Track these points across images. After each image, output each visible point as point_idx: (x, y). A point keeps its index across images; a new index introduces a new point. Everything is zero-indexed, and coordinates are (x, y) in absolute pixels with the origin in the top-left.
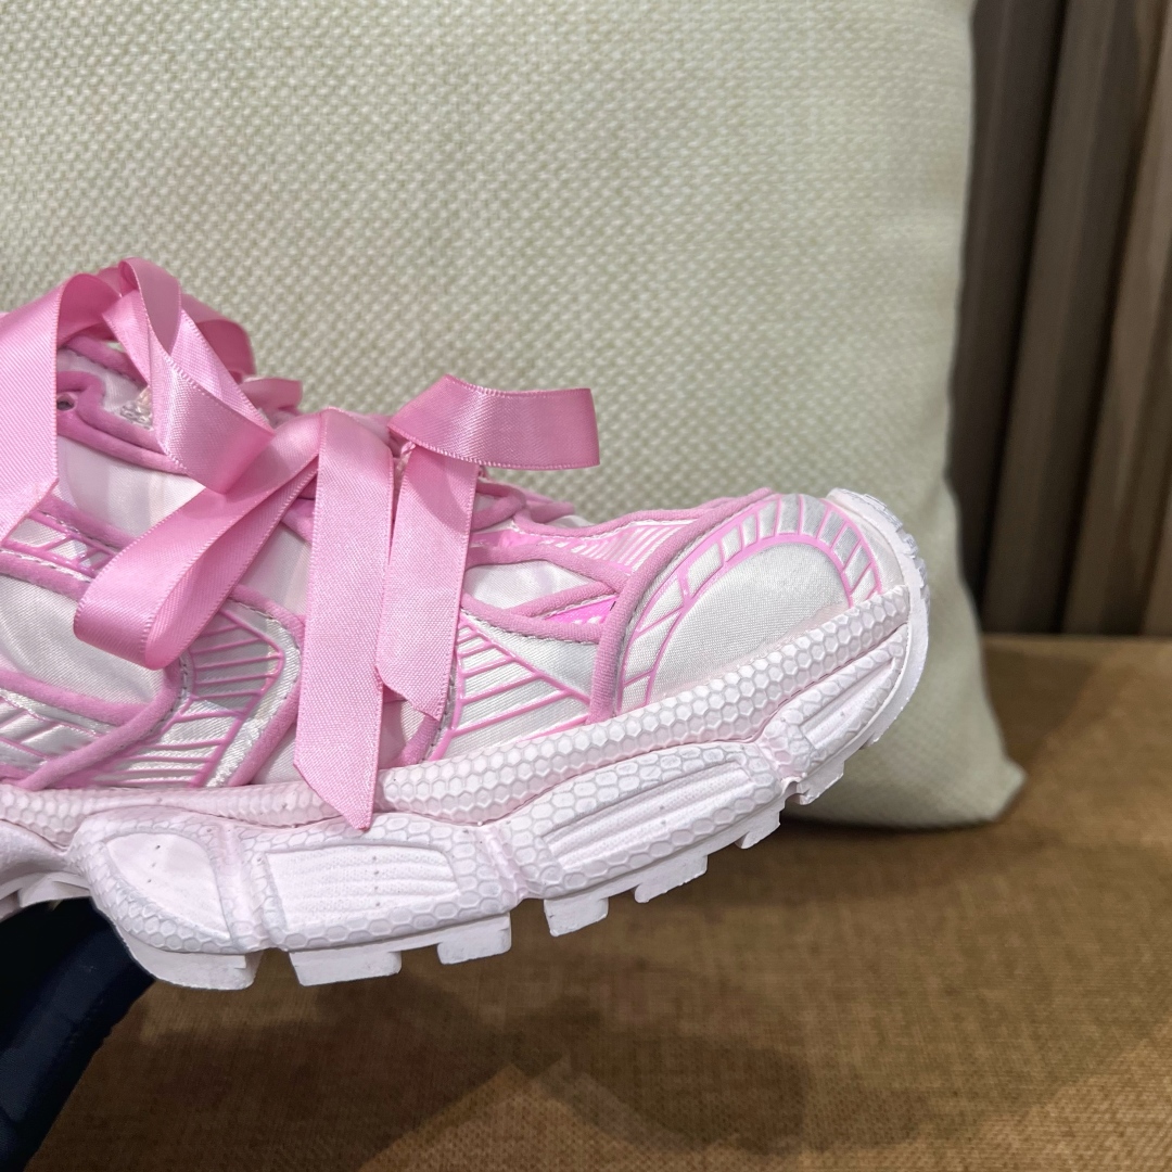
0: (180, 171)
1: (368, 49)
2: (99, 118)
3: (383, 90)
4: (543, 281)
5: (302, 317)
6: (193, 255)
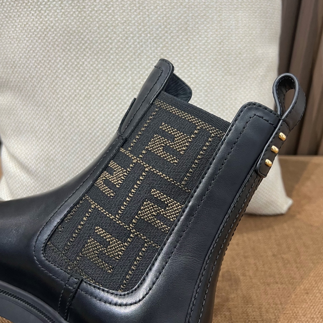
0: (64, 35)
2: (41, 20)
5: (98, 76)
6: (67, 58)
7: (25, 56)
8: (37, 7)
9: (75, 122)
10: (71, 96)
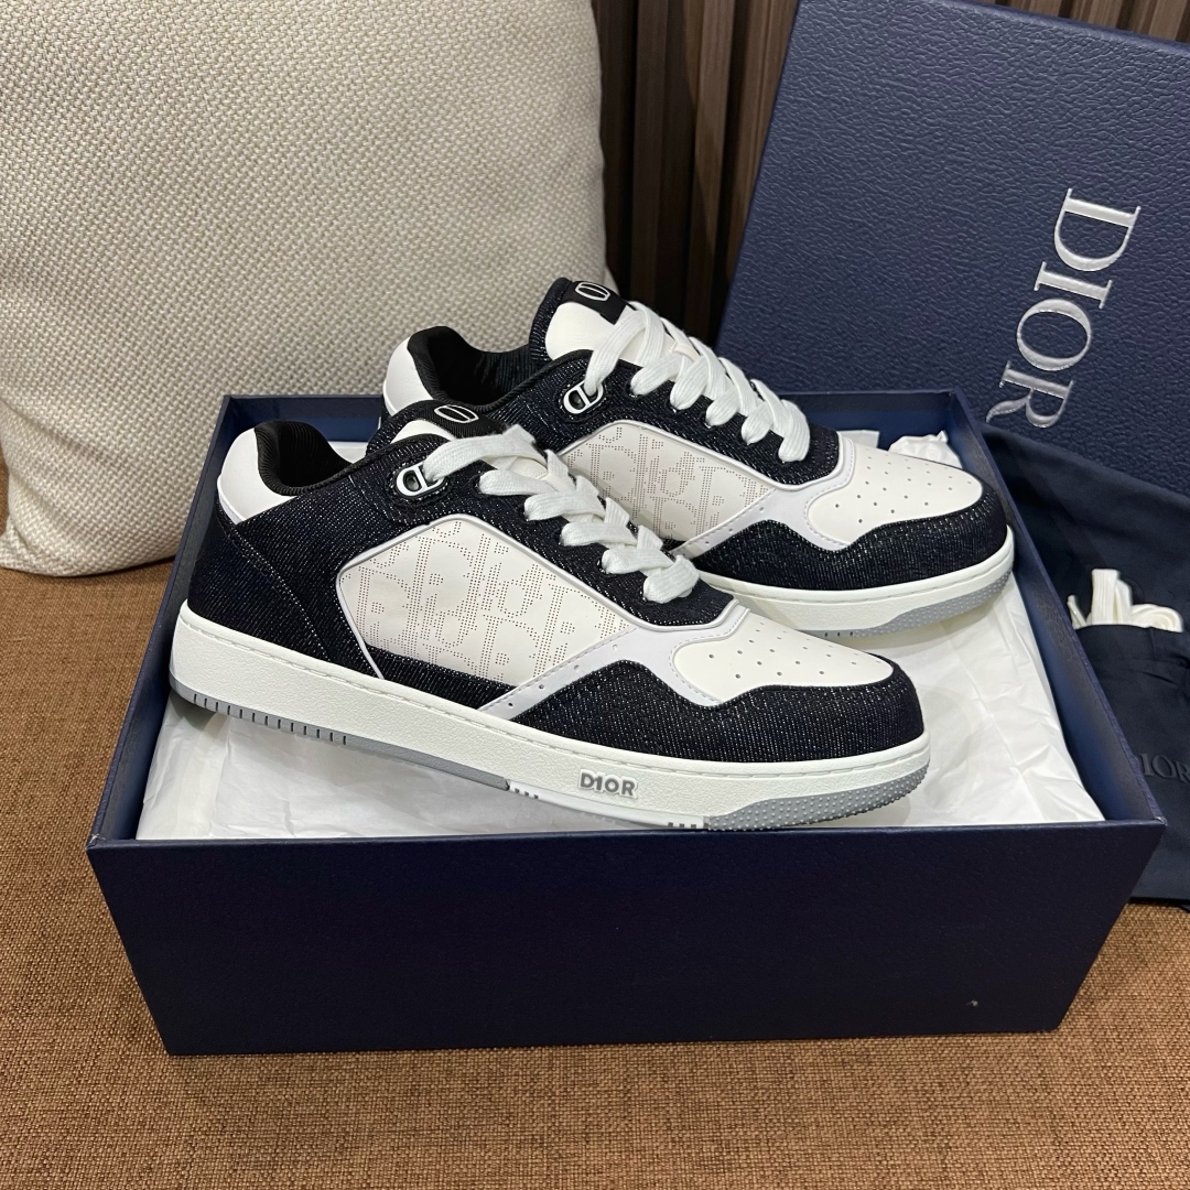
0: (143, 156)
1: (251, 76)
3: (262, 99)
4: (372, 204)
6: (158, 205)
7: (56, 207)
8: (69, 97)
9: (193, 339)
10: (177, 284)
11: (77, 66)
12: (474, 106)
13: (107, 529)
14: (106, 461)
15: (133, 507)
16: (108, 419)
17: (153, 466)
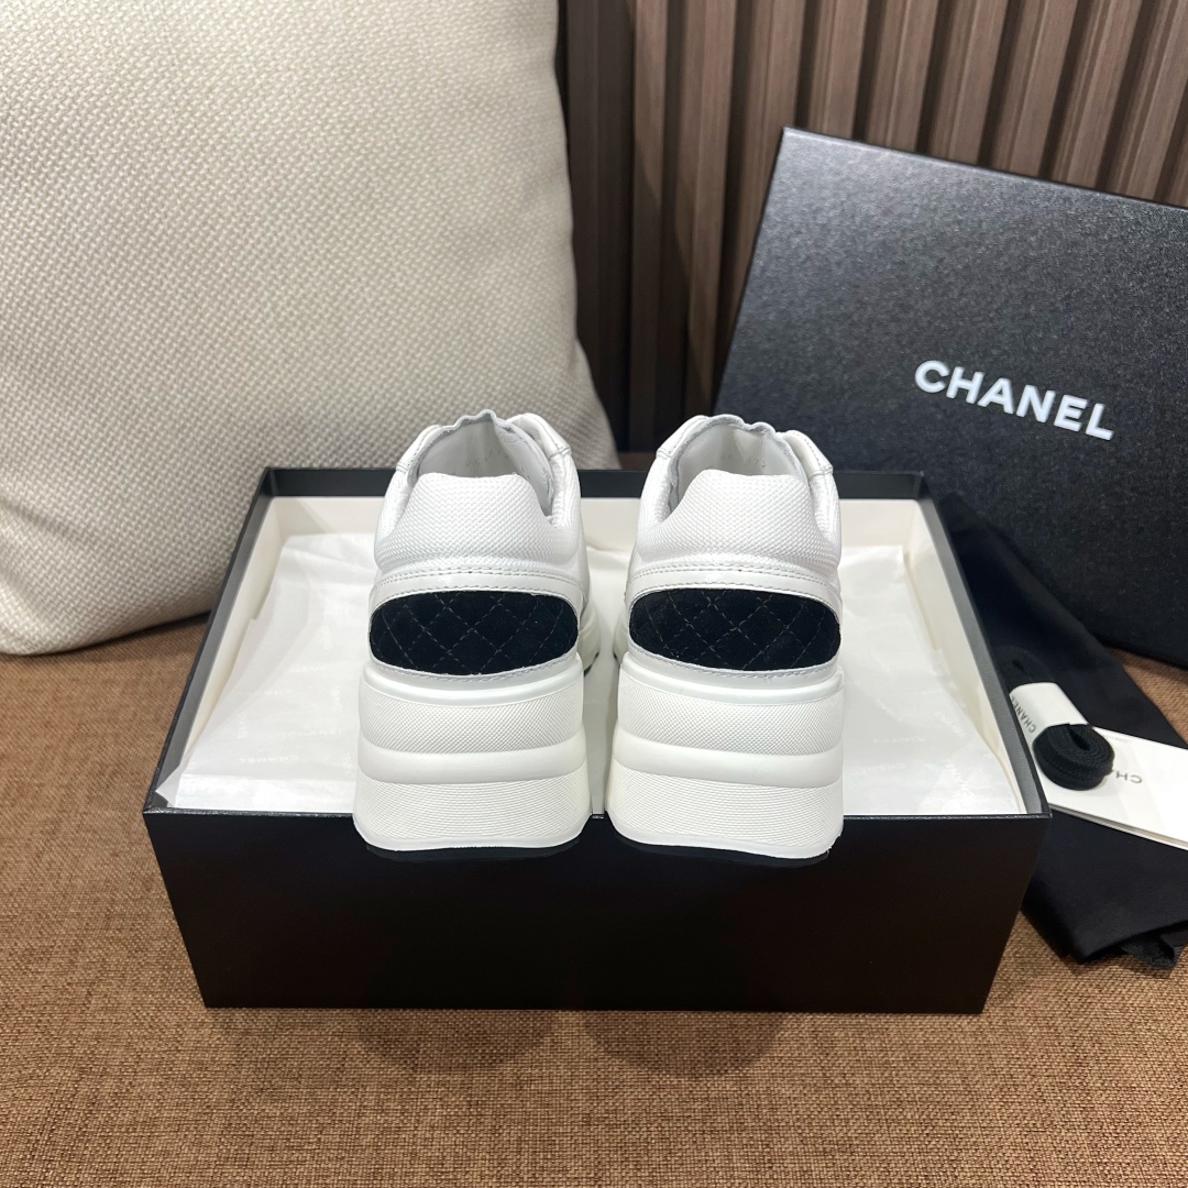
1: (214, 148)
4: (339, 272)
11: (41, 140)
12: (438, 174)
13: (72, 605)
14: (72, 536)
15: (99, 582)
16: (74, 493)
17: (120, 539)
